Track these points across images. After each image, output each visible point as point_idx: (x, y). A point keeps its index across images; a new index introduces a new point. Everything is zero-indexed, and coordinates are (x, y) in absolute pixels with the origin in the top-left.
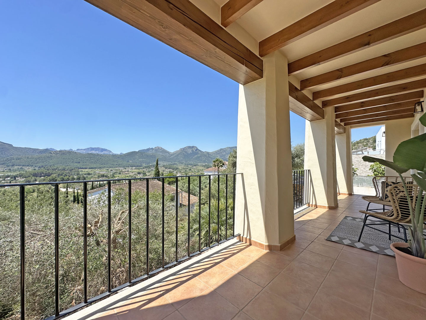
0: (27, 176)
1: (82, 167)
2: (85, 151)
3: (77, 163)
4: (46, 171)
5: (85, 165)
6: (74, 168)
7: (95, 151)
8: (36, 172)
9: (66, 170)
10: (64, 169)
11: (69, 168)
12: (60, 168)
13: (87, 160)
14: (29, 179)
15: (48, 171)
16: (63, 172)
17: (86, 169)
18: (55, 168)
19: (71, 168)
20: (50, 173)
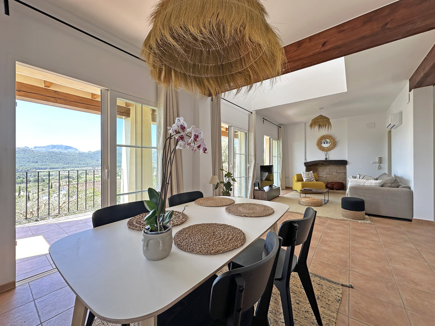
6: (30, 168)
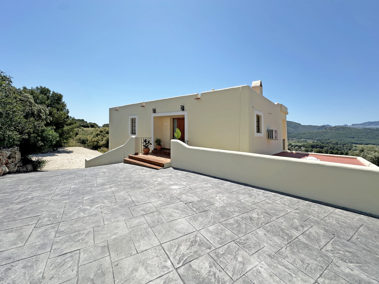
0: (307, 147)
1: (356, 142)
2: (361, 126)
3: (350, 138)
4: (321, 144)
5: (361, 140)
7: (376, 125)
8: (313, 144)
10: (337, 144)
11: (342, 142)
12: (333, 142)
13: (363, 135)
14: (308, 149)
16: (334, 146)
17: (361, 144)
18: (329, 142)
19: (344, 143)
20: (323, 146)
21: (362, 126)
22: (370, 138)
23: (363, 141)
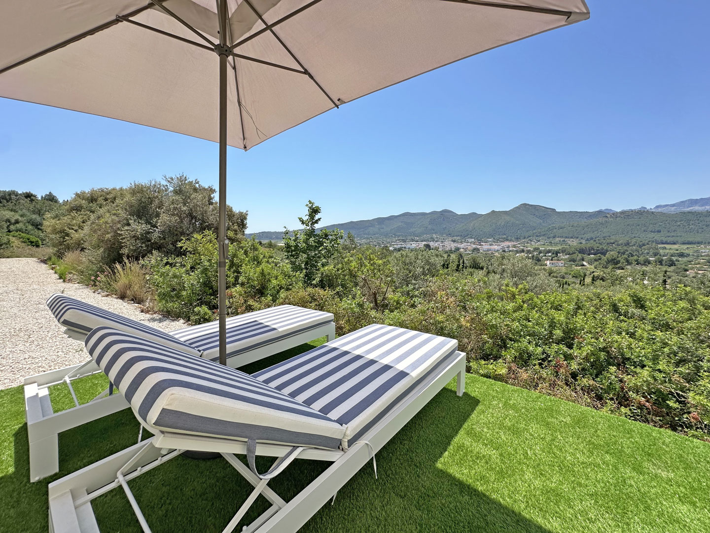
0: (571, 252)
1: (664, 240)
2: (673, 208)
3: (653, 232)
4: (598, 245)
5: (673, 236)
7: (702, 206)
8: (583, 246)
9: (631, 245)
10: (628, 244)
11: (638, 242)
12: (620, 242)
13: (679, 226)
14: (574, 256)
15: (601, 247)
16: (625, 248)
17: (674, 244)
18: (612, 241)
19: (641, 241)
20: (603, 249)
21: (676, 209)
22: (692, 231)
23: (677, 236)
